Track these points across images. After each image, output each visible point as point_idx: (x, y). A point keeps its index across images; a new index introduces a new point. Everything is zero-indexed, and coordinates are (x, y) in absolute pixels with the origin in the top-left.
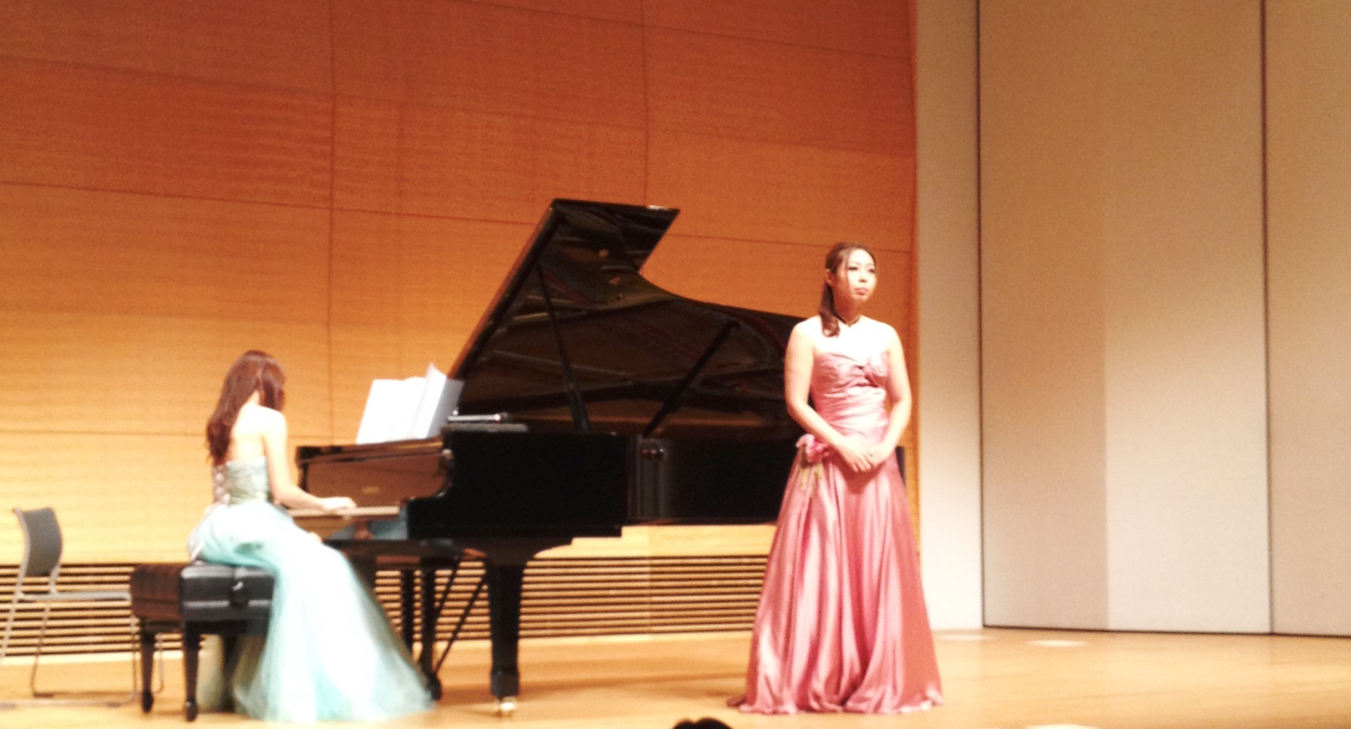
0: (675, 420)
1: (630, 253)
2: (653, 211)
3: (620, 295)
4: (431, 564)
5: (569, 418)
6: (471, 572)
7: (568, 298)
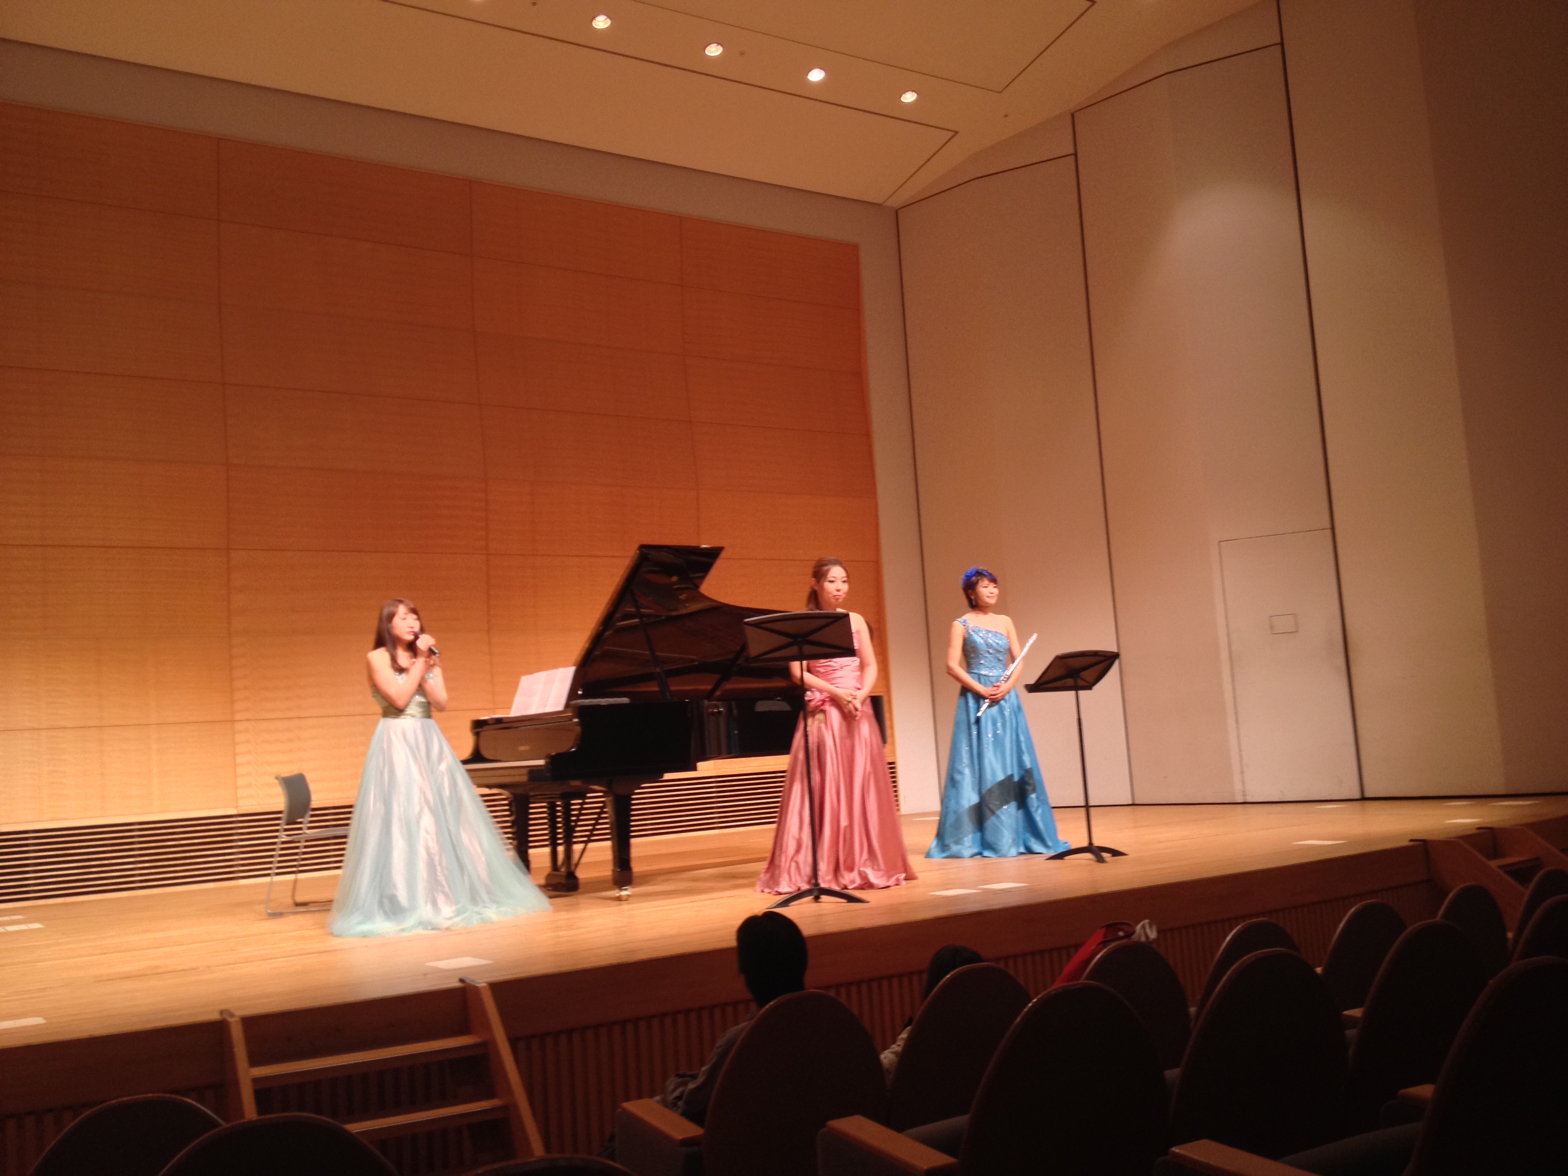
0: (729, 686)
1: (691, 576)
2: (705, 549)
3: (687, 605)
4: (567, 797)
5: (656, 689)
6: (596, 798)
7: (651, 609)
